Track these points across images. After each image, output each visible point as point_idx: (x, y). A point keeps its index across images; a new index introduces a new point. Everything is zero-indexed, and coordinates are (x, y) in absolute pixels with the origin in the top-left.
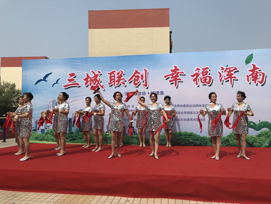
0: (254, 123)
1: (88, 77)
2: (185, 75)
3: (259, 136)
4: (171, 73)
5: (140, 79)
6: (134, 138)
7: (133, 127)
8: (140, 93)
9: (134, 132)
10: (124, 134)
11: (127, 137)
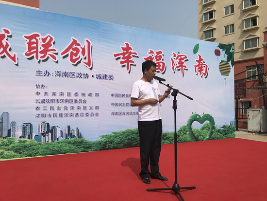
2: (138, 57)
4: (122, 51)
5: (80, 54)
6: (69, 143)
7: (69, 127)
8: (79, 75)
9: (70, 134)
10: (54, 138)
11: (59, 143)
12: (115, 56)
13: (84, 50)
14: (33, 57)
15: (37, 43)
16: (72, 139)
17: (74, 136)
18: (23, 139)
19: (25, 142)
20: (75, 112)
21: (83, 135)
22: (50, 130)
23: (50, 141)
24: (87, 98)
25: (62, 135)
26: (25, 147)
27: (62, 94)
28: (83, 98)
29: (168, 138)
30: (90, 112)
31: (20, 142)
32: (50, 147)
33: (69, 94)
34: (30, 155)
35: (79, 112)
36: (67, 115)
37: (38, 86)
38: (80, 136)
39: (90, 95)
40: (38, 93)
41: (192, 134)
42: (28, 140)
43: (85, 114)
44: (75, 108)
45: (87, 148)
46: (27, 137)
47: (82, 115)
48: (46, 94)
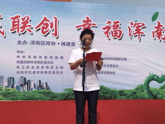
0: (157, 77)
3: (162, 88)
5: (49, 27)
6: (40, 93)
7: (40, 81)
8: (48, 43)
9: (41, 86)
10: (29, 88)
11: (33, 92)
12: (77, 27)
13: (52, 24)
14: (15, 32)
16: (42, 90)
17: (44, 88)
18: (8, 88)
19: (9, 90)
20: (45, 70)
21: (50, 87)
22: (26, 83)
23: (26, 91)
25: (35, 87)
26: (10, 93)
27: (35, 57)
28: (51, 60)
29: (125, 95)
31: (6, 90)
32: (26, 95)
33: (40, 57)
34: (13, 99)
35: (48, 70)
36: (38, 72)
37: (18, 52)
38: (48, 88)
39: (56, 58)
40: (18, 57)
41: (150, 92)
42: (11, 89)
43: (52, 72)
44: (45, 67)
45: (54, 97)
46: (11, 86)
47: (50, 73)
48: (24, 57)
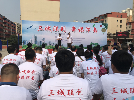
0: (94, 43)
1: (46, 28)
2: (76, 29)
4: (72, 28)
5: (63, 29)
8: (63, 34)
13: (64, 28)
14: (54, 31)
15: (55, 28)
21: (64, 46)
24: (64, 39)
30: (65, 41)
31: (52, 46)
